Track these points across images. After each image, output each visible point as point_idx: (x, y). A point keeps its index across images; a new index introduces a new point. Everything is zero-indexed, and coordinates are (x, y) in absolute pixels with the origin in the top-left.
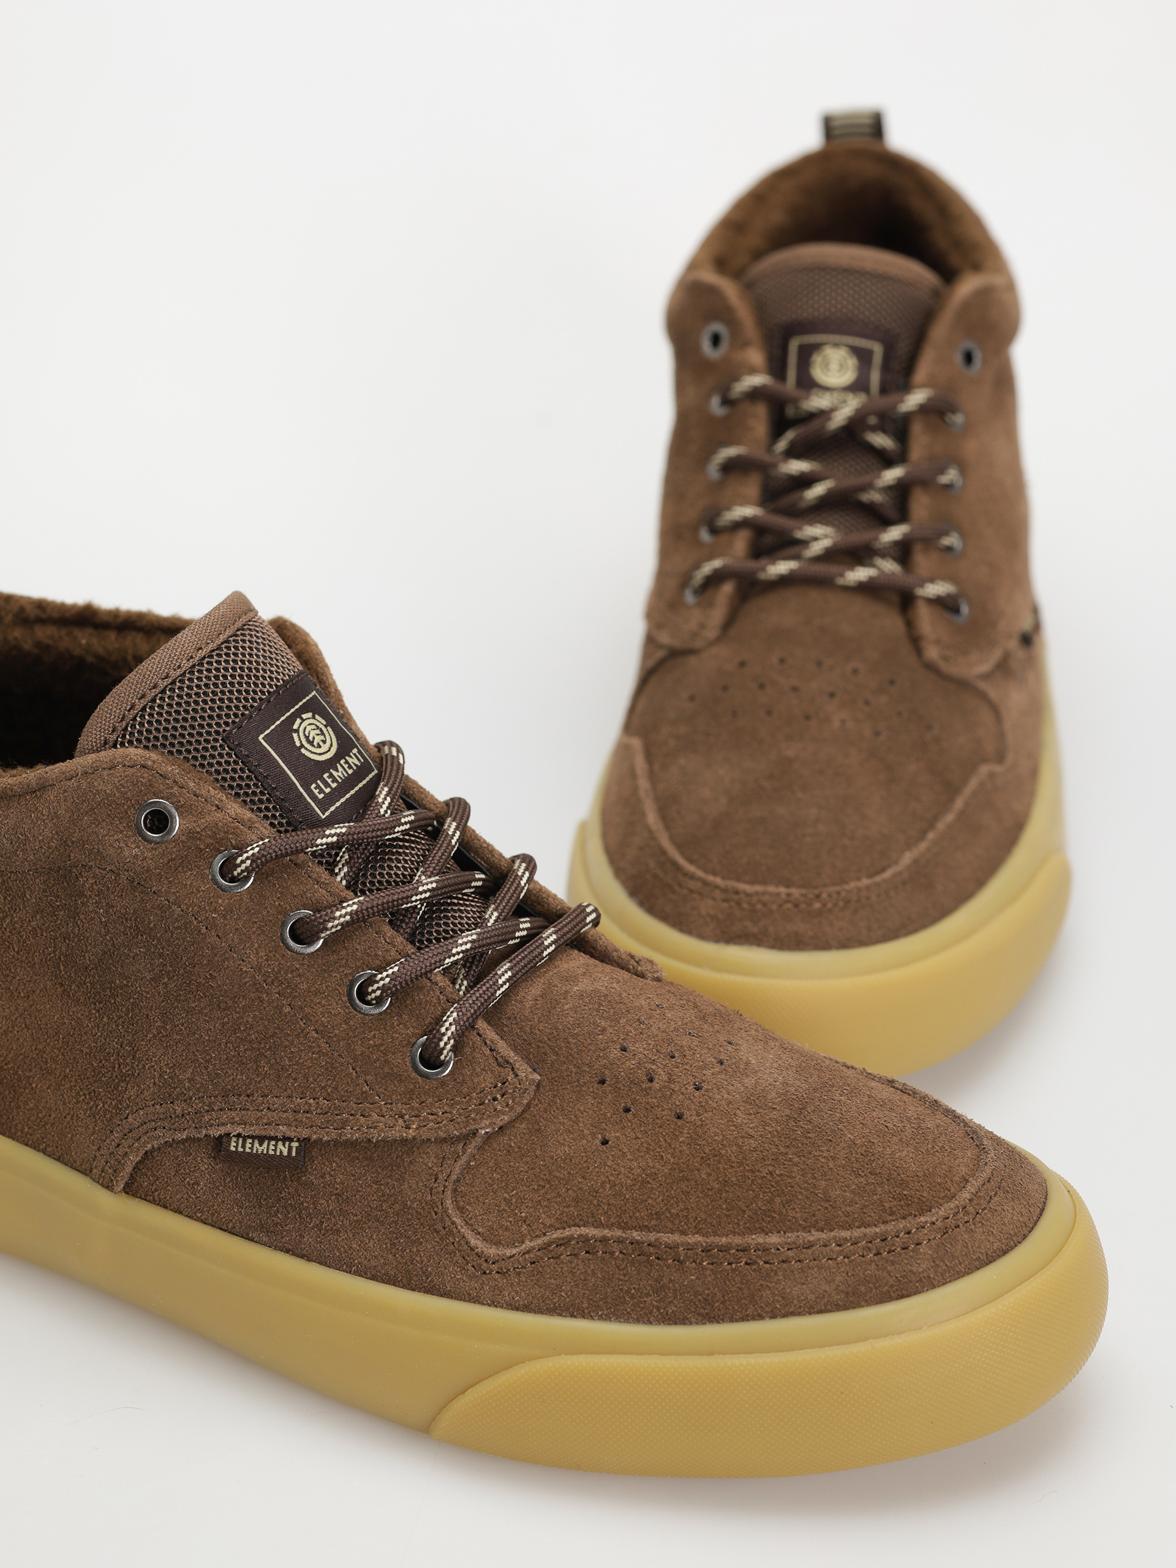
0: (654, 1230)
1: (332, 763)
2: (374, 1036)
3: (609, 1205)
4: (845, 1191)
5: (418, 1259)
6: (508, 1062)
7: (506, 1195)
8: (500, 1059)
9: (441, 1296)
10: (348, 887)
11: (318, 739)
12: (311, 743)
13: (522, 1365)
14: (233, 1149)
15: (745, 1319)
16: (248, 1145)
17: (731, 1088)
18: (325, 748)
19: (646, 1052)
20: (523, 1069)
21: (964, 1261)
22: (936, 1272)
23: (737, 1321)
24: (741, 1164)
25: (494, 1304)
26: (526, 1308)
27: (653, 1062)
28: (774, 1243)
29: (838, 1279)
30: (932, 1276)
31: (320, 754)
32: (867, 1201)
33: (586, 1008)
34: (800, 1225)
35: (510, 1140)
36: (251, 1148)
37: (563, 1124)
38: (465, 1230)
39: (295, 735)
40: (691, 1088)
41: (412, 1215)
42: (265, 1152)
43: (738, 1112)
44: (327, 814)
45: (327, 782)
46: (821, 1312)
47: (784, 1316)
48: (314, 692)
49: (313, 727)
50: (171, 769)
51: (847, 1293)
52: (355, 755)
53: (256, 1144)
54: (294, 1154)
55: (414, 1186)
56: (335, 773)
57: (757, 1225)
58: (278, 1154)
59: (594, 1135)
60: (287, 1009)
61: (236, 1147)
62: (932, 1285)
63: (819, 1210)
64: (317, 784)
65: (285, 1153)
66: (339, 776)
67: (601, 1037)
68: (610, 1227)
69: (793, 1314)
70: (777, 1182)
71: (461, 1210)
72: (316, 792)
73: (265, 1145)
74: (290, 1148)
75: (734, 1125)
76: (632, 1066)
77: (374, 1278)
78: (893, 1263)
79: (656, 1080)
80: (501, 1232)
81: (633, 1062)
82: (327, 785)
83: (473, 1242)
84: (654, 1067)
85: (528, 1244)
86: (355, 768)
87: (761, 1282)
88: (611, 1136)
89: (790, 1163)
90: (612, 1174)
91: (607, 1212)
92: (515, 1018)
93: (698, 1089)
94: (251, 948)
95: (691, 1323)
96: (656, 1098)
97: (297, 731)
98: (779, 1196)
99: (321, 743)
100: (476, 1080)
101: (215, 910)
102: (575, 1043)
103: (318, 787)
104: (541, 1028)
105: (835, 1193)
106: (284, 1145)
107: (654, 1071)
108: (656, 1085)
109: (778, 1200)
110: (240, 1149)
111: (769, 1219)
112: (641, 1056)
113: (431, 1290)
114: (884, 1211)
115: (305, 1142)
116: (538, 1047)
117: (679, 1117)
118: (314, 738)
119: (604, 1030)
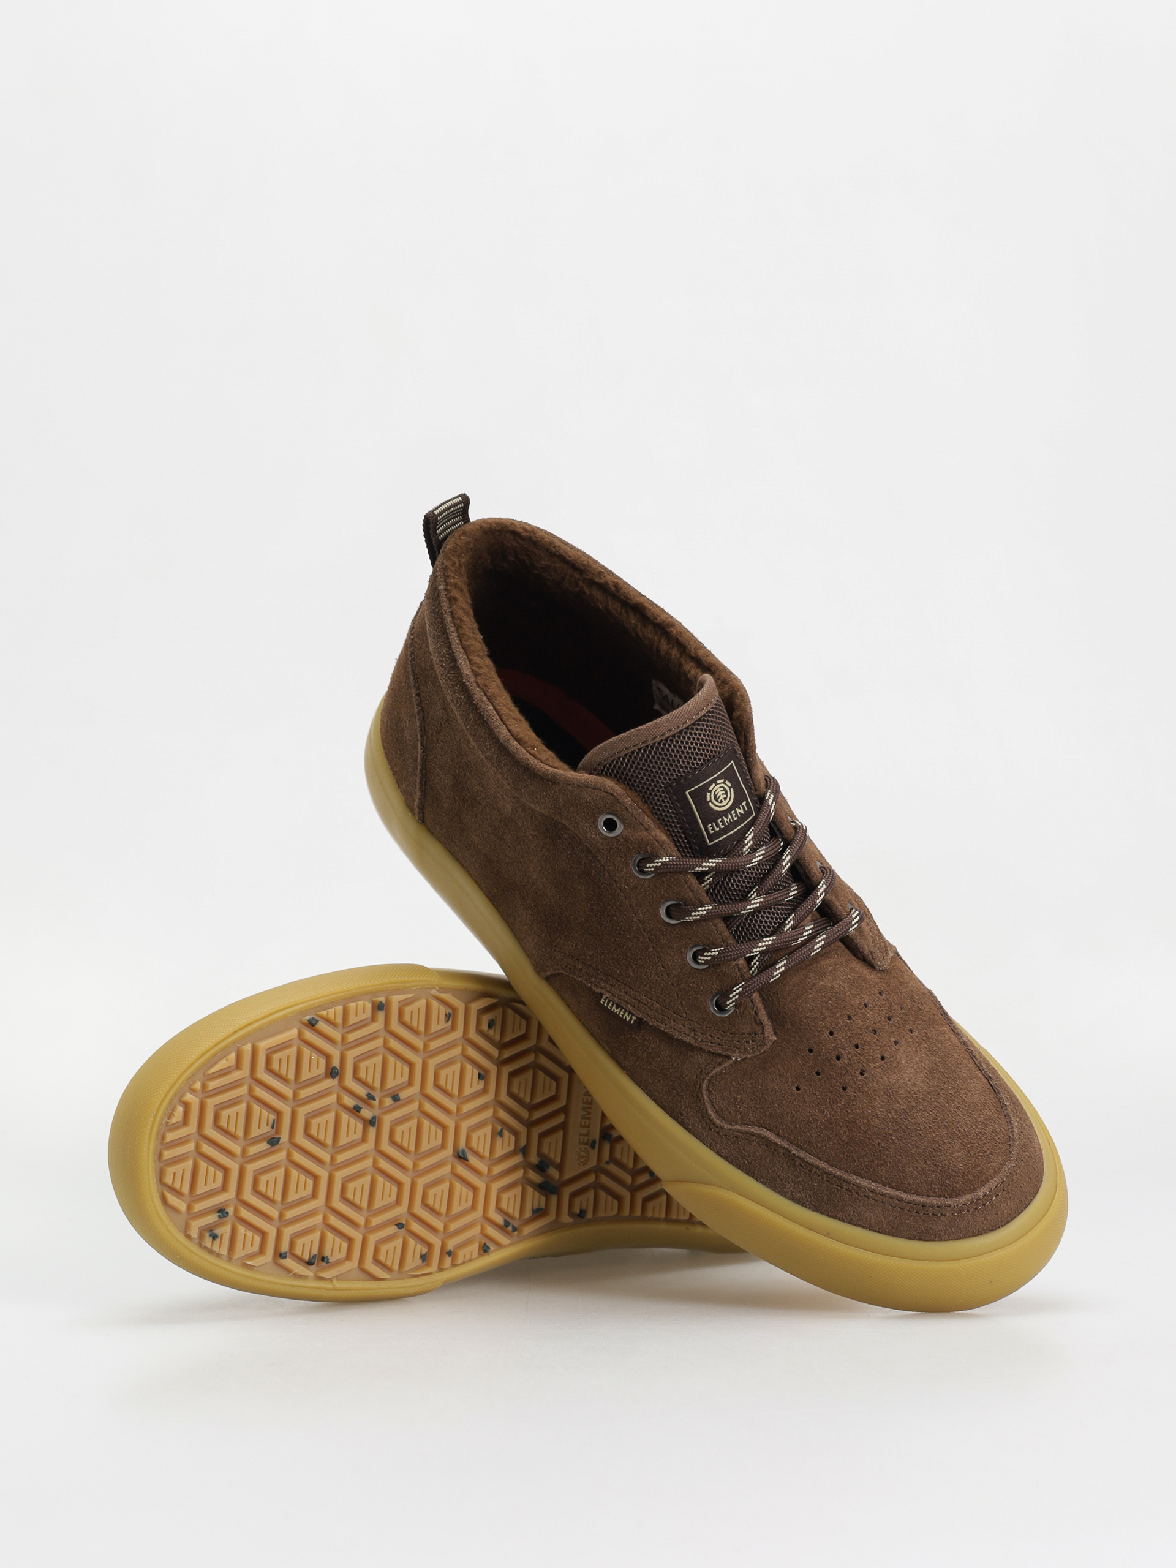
0: (805, 1150)
1: (725, 813)
2: (694, 982)
3: (787, 1125)
4: (914, 1170)
5: (680, 1105)
6: (762, 1024)
7: (735, 1095)
8: (758, 1020)
9: (686, 1129)
10: (707, 892)
11: (722, 797)
12: (716, 799)
13: (713, 1186)
14: (602, 1003)
15: (835, 1218)
16: (610, 1005)
17: (880, 1080)
18: (725, 802)
19: (843, 1040)
20: (769, 1030)
21: (964, 1231)
22: (945, 1233)
23: (830, 1217)
24: (865, 1132)
25: (710, 1147)
26: (726, 1158)
27: (844, 1049)
28: (864, 1186)
29: (891, 1218)
30: (942, 1234)
31: (720, 807)
32: (924, 1180)
33: (821, 1000)
34: (882, 1180)
35: (748, 1067)
36: (612, 1008)
37: (779, 1070)
38: (708, 1105)
39: (709, 794)
40: (858, 1073)
41: (684, 1082)
42: (618, 1013)
43: (877, 1098)
44: (712, 843)
45: (718, 824)
46: (875, 1231)
47: (855, 1225)
48: (732, 762)
49: (722, 789)
50: (628, 800)
51: (893, 1228)
52: (743, 807)
53: (614, 1007)
54: (632, 1023)
55: (689, 1069)
56: (725, 819)
57: (859, 1172)
58: (624, 1018)
59: (793, 1083)
60: (651, 949)
61: (604, 1003)
62: (941, 1239)
63: (896, 1176)
64: (712, 825)
65: (628, 1019)
66: (727, 821)
67: (821, 1022)
68: (783, 1137)
69: (861, 1226)
70: (880, 1151)
71: (710, 1092)
72: (710, 829)
73: (619, 1010)
74: (631, 1019)
75: (871, 1106)
76: (831, 1047)
77: (655, 1100)
78: (923, 1220)
79: (841, 1061)
80: (727, 1112)
81: (833, 1045)
82: (718, 826)
83: (710, 1111)
84: (843, 1052)
85: (738, 1127)
86: (739, 816)
87: (850, 1203)
88: (802, 1087)
89: (892, 1142)
90: (794, 1110)
91: (783, 1129)
92: (778, 994)
93: (862, 1074)
94: (641, 911)
95: (806, 1207)
96: (836, 1073)
97: (710, 792)
98: (877, 1159)
99: (723, 800)
100: (741, 1026)
101: (628, 885)
102: (805, 1023)
103: (712, 826)
104: (789, 1006)
105: (908, 1169)
106: (628, 1015)
107: (842, 1054)
108: (839, 1064)
109: (876, 1162)
110: (605, 1005)
111: (867, 1170)
112: (839, 1042)
113: (682, 1124)
114: (931, 1189)
115: (640, 1021)
116: (784, 1017)
117: (844, 1089)
118: (720, 796)
119: (825, 1018)
